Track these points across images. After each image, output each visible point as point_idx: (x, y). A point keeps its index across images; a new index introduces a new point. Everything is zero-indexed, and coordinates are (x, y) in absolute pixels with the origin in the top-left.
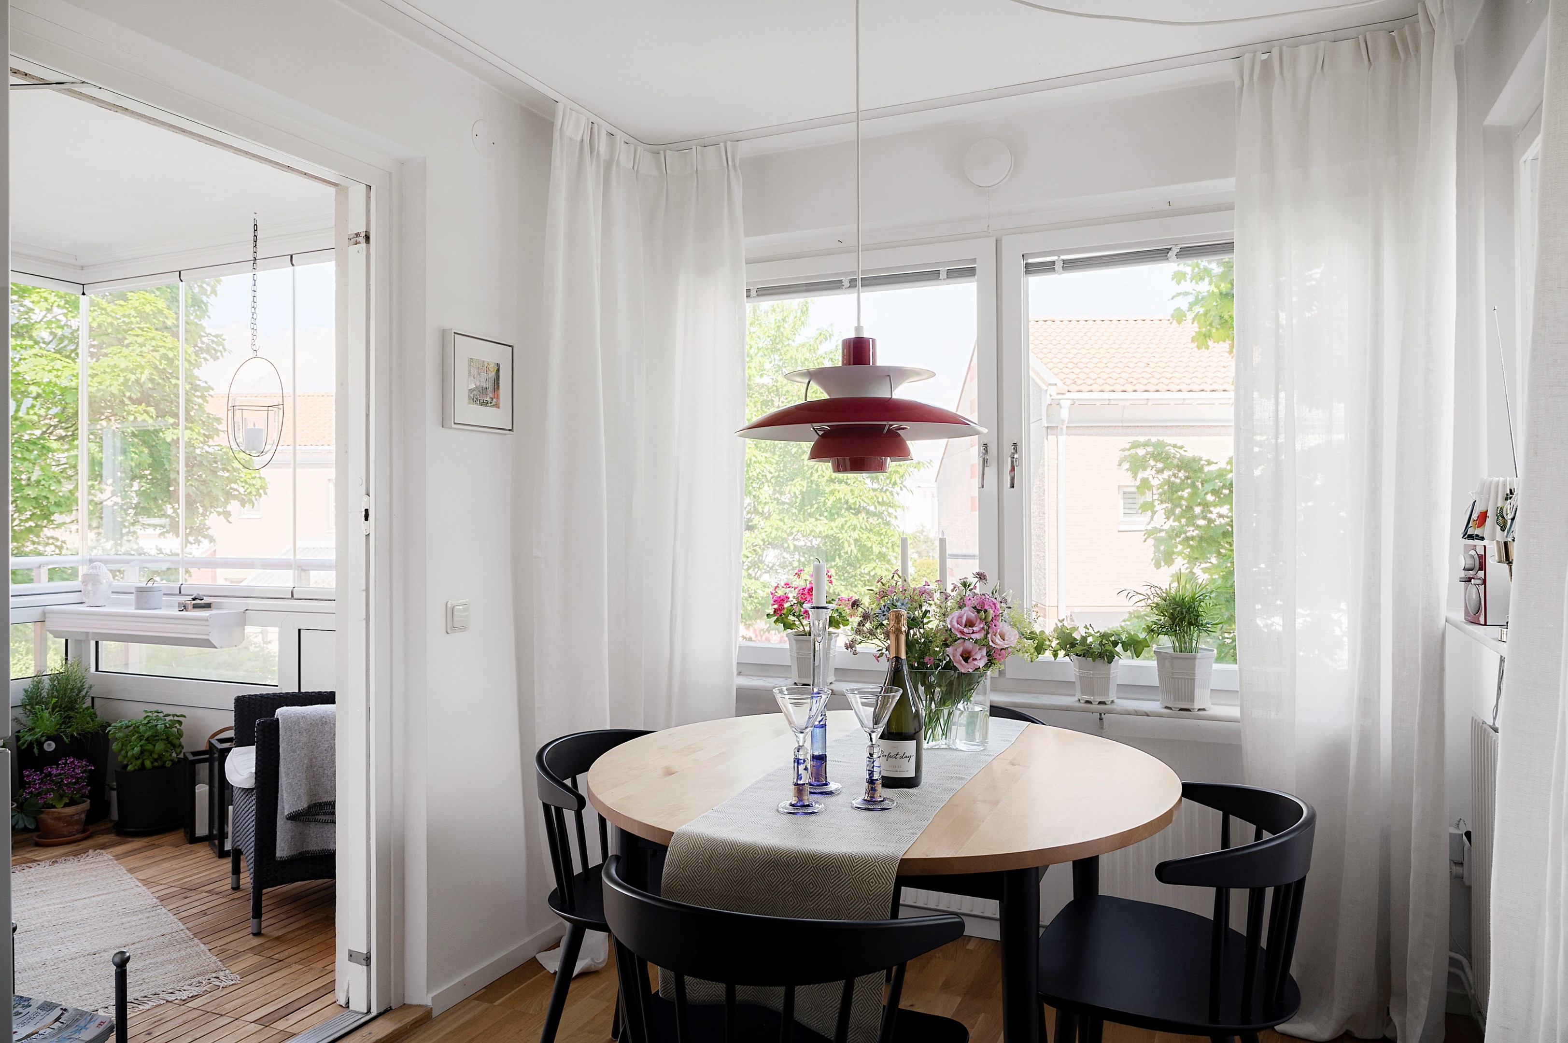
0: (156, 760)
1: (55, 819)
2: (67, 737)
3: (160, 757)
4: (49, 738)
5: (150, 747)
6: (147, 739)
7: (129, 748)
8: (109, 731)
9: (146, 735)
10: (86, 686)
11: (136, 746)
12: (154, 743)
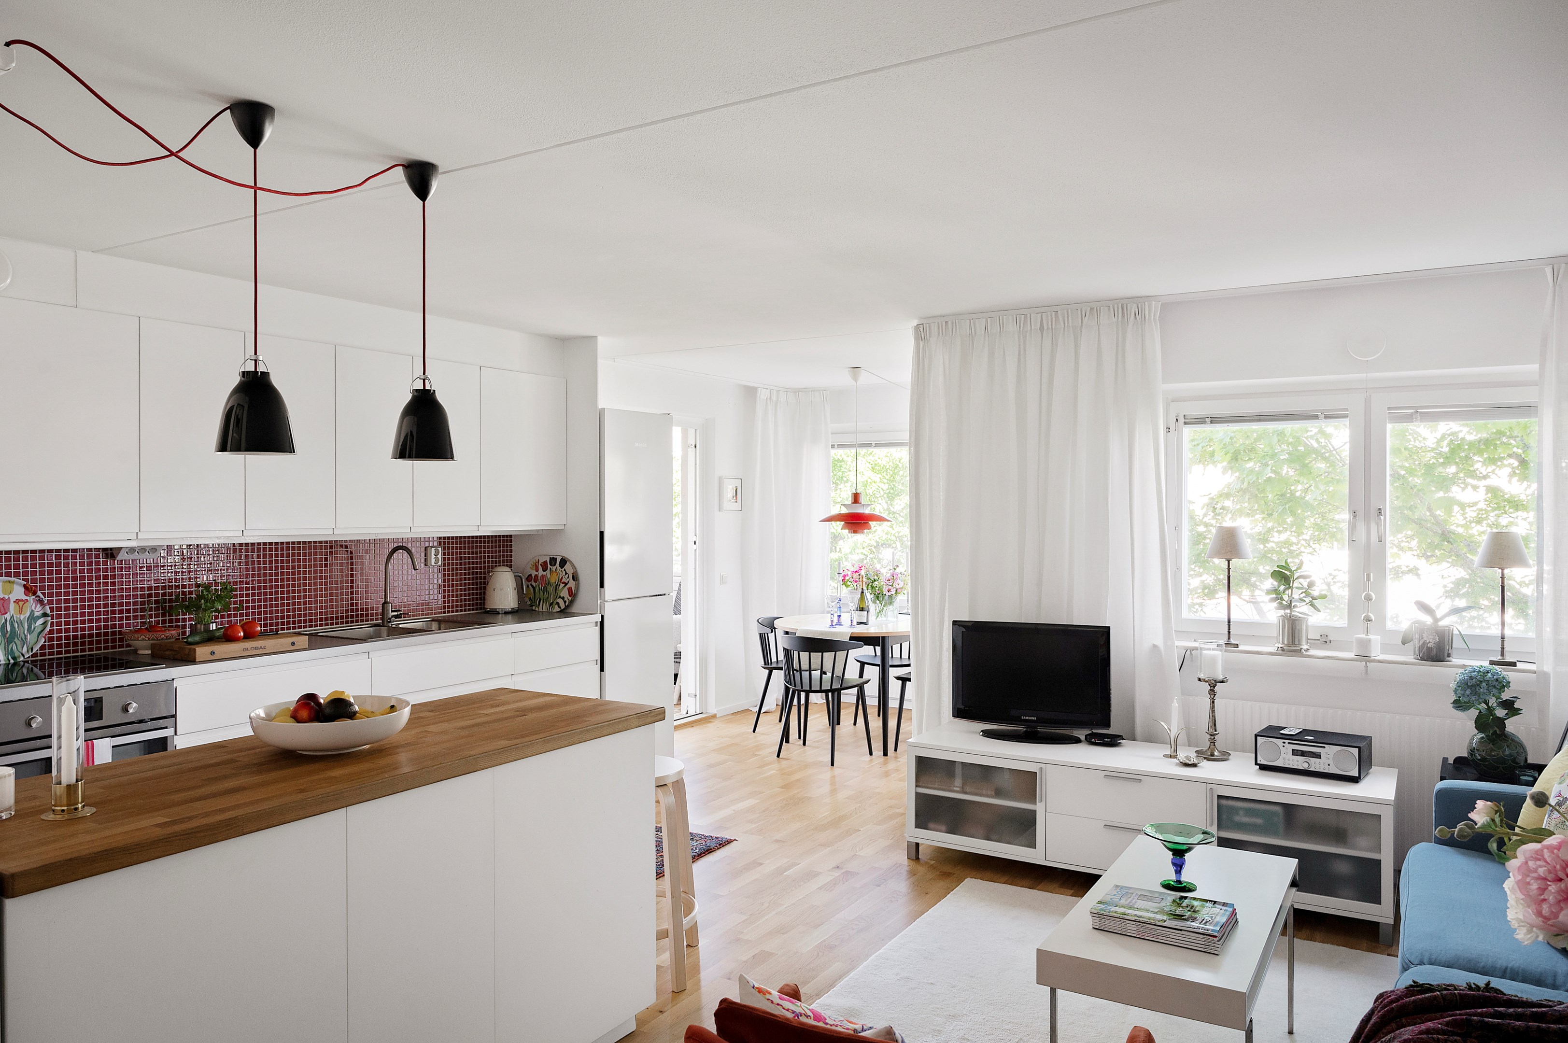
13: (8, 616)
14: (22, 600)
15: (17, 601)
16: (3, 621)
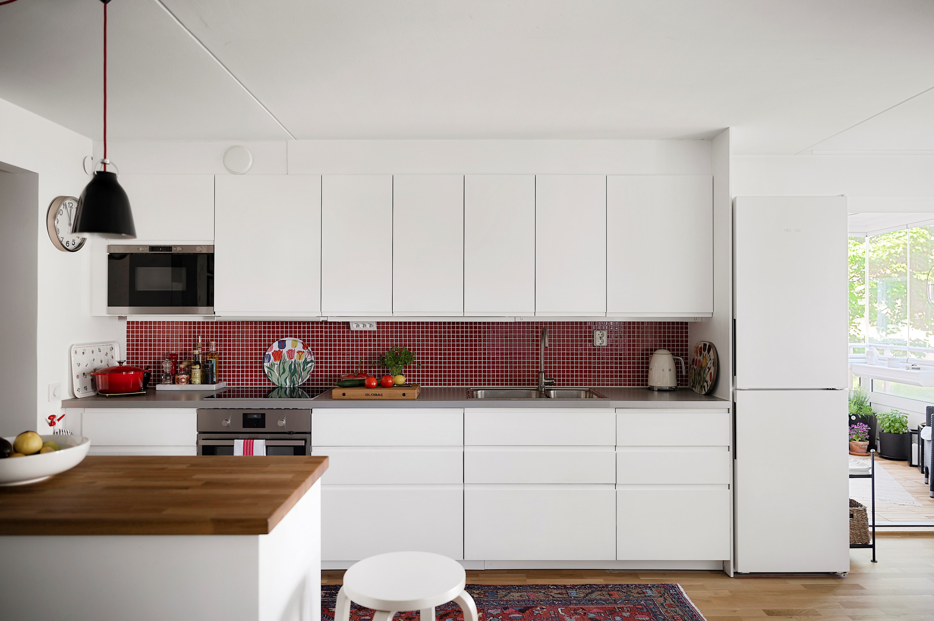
0: (896, 430)
1: (856, 445)
2: (860, 415)
3: (897, 429)
4: (853, 415)
5: (893, 424)
6: (892, 421)
7: (884, 423)
8: (877, 415)
9: (892, 419)
10: (868, 397)
11: (887, 423)
12: (895, 423)
13: (293, 360)
14: (301, 352)
15: (298, 352)
16: (291, 362)
